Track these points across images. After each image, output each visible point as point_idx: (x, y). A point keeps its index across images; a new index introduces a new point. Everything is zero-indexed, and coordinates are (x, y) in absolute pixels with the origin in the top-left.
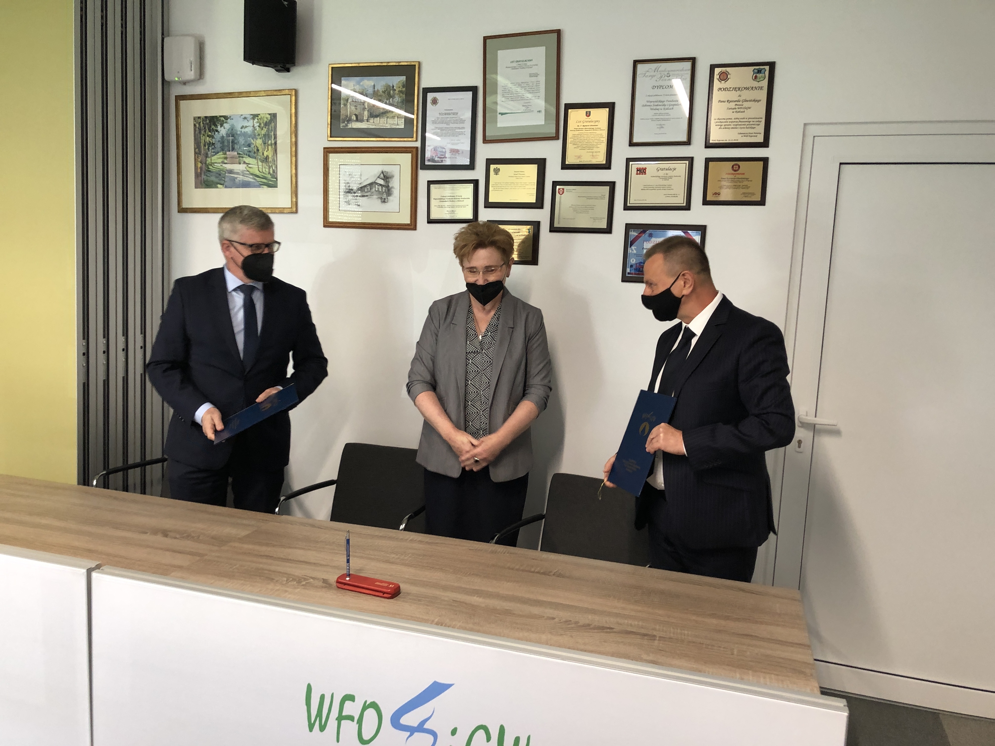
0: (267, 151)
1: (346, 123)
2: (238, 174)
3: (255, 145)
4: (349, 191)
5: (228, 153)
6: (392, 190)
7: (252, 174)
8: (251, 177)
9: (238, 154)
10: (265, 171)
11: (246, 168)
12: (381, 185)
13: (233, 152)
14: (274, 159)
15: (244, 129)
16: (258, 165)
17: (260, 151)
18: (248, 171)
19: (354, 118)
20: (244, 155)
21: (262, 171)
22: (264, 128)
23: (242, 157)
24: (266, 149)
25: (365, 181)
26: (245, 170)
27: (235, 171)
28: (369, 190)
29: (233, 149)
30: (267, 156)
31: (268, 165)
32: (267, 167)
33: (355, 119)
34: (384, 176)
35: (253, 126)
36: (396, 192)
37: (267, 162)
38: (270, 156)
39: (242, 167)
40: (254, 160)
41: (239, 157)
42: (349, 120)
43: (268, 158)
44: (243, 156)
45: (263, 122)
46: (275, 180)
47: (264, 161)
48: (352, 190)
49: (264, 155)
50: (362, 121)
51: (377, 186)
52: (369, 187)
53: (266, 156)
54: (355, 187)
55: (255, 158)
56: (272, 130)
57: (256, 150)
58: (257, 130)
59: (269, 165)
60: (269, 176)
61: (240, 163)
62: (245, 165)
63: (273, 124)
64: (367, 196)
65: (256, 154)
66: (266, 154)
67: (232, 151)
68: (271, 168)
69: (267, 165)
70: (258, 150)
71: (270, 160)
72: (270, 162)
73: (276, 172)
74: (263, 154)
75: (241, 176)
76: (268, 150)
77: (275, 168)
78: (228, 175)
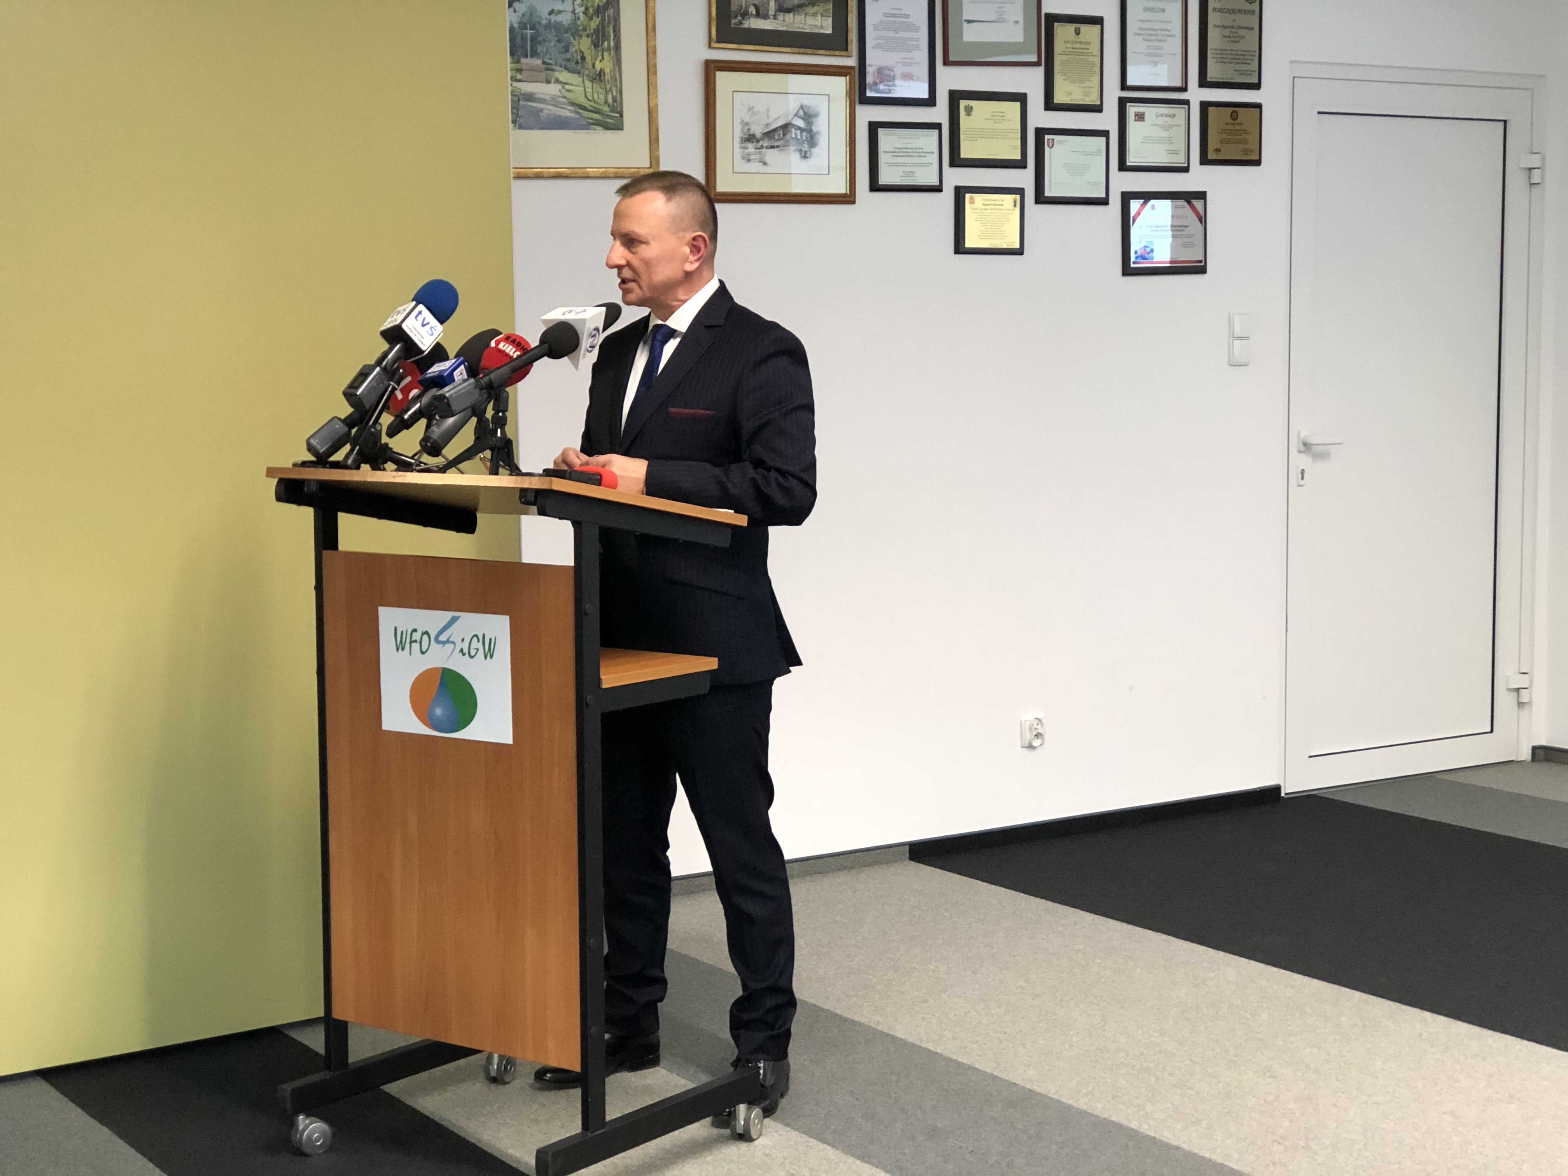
0: (601, 61)
1: (739, 18)
2: (543, 101)
3: (577, 47)
4: (750, 138)
5: (523, 60)
6: (817, 136)
7: (573, 104)
8: (572, 108)
9: (544, 63)
10: (599, 98)
11: (560, 91)
12: (799, 128)
13: (533, 59)
14: (614, 75)
15: (556, 15)
16: (584, 87)
17: (588, 59)
18: (565, 97)
19: (752, 10)
20: (557, 65)
21: (593, 98)
22: (594, 18)
23: (553, 70)
24: (600, 58)
25: (775, 120)
26: (559, 94)
27: (538, 96)
28: (781, 136)
29: (534, 54)
30: (602, 71)
31: (603, 86)
32: (600, 90)
33: (754, 12)
34: (805, 113)
35: (573, 12)
36: (822, 140)
37: (601, 81)
38: (607, 71)
39: (553, 89)
40: (576, 76)
41: (547, 69)
42: (745, 15)
43: (602, 74)
44: (554, 67)
45: (592, 6)
46: (618, 115)
47: (595, 79)
48: (754, 136)
49: (596, 68)
50: (766, 17)
51: (793, 130)
52: (781, 132)
53: (599, 70)
54: (758, 131)
55: (579, 73)
56: (609, 22)
57: (579, 57)
58: (582, 19)
59: (606, 89)
60: (606, 109)
61: (548, 82)
62: (559, 86)
63: (612, 10)
64: (778, 147)
65: (579, 67)
66: (598, 66)
67: (531, 57)
68: (610, 93)
69: (601, 88)
70: (583, 58)
71: (607, 77)
72: (608, 81)
73: (618, 100)
74: (594, 65)
75: (550, 107)
76: (603, 58)
77: (617, 93)
78: (524, 103)
